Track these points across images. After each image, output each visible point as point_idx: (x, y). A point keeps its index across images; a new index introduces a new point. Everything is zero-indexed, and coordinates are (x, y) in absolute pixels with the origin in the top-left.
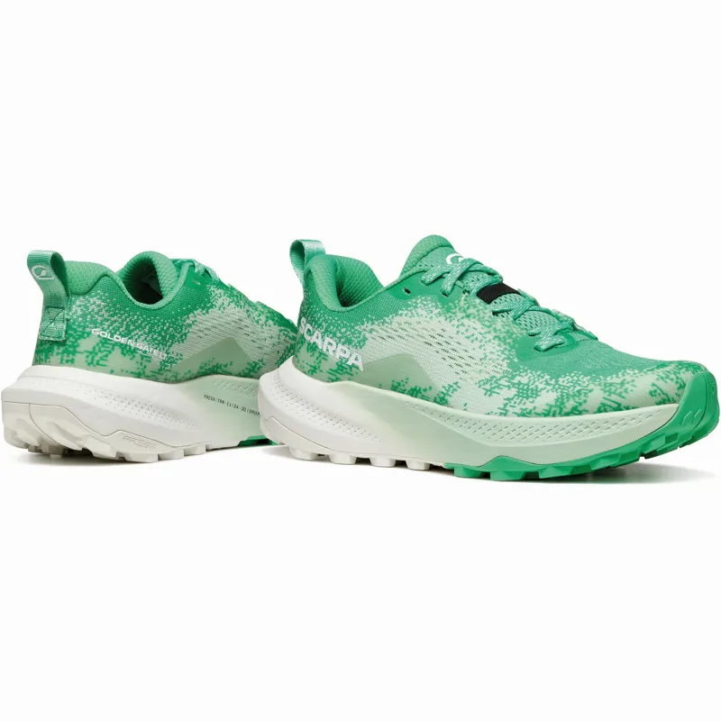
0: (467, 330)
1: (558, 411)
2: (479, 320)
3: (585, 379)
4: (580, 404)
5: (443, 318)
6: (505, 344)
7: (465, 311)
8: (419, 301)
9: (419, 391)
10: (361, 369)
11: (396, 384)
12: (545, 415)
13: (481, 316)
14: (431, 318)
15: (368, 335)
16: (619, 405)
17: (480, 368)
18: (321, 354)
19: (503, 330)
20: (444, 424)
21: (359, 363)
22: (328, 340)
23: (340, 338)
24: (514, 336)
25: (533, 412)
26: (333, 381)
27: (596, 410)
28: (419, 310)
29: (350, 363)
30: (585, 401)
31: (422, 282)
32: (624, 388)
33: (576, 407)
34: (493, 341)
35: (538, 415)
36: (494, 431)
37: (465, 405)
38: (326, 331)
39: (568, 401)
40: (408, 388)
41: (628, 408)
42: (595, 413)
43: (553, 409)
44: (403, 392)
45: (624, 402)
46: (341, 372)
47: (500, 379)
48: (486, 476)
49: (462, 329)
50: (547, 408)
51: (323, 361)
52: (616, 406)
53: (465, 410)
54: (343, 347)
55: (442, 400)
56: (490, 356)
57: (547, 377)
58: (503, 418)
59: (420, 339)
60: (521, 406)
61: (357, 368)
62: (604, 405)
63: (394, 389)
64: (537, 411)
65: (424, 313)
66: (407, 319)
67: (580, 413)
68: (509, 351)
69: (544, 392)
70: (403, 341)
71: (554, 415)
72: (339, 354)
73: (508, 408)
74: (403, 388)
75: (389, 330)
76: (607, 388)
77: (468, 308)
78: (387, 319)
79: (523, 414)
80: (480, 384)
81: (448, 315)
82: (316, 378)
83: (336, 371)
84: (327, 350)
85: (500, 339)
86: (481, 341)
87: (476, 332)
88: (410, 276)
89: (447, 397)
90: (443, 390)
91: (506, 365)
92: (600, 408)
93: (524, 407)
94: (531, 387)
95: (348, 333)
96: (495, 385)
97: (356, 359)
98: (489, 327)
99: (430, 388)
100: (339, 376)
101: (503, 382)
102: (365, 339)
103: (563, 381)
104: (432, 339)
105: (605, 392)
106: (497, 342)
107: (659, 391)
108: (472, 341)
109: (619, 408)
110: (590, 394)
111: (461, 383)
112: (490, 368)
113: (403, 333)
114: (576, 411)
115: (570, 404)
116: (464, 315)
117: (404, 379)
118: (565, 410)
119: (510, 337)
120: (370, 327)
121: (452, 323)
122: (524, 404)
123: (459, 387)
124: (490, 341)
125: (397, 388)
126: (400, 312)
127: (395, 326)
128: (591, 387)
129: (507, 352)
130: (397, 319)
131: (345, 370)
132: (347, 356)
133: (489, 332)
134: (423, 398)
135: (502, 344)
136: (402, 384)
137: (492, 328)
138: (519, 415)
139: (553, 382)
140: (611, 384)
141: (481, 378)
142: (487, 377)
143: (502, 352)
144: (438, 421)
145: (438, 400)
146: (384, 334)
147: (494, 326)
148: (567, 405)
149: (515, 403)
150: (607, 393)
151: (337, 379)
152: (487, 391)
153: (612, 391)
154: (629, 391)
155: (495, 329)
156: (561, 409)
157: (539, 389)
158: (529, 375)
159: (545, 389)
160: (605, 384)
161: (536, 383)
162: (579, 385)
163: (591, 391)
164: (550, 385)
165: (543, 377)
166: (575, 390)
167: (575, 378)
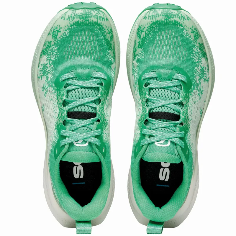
3: (195, 50)
47: (198, 90)
58: (210, 79)
68: (190, 92)
93: (207, 71)
96: (200, 91)
101: (199, 88)
138: (209, 72)
140: (195, 36)
141: (199, 99)
142: (198, 97)
143: (191, 95)
157: (201, 68)
158: (196, 77)
159: (201, 66)
160: (195, 39)
161: (199, 71)
162: (197, 51)
163: (199, 43)
164: (199, 65)
165: (196, 70)
166: (200, 51)
167: (195, 55)
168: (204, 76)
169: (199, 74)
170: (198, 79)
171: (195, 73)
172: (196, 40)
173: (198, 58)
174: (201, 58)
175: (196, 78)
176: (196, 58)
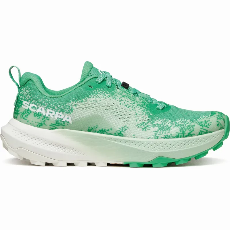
0: (125, 103)
1: (182, 135)
2: (129, 98)
3: (188, 121)
4: (192, 132)
5: (111, 98)
6: (144, 108)
7: (121, 94)
8: (98, 91)
9: (105, 131)
10: (71, 122)
11: (90, 129)
12: (177, 137)
13: (129, 96)
14: (106, 98)
15: (74, 107)
16: (207, 131)
17: (136, 119)
18: (45, 117)
19: (140, 102)
20: (124, 144)
21: (70, 120)
22: (49, 111)
23: (57, 109)
24: (146, 104)
25: (171, 136)
26: (53, 129)
27: (198, 134)
28: (99, 95)
29: (64, 120)
30: (193, 130)
31: (96, 82)
32: (207, 123)
33: (190, 133)
34: (137, 107)
35: (173, 137)
36: (154, 146)
37: (134, 135)
38: (48, 106)
39: (186, 131)
40: (97, 130)
41: (210, 132)
42: (198, 135)
43: (180, 135)
44: (95, 132)
45: (209, 130)
46: (58, 125)
47: (147, 123)
48: (151, 166)
49: (122, 102)
50: (177, 134)
51: (46, 120)
52: (205, 131)
53: (134, 137)
54: (59, 114)
55: (120, 134)
56: (138, 113)
57: (170, 121)
58: (157, 140)
59: (102, 108)
60: (164, 134)
61: (68, 122)
62: (201, 131)
63: (89, 130)
64: (173, 136)
65: (102, 96)
66: (94, 99)
67: (192, 136)
68: (147, 111)
69: (172, 127)
70: (94, 109)
71: (181, 137)
72: (57, 116)
73: (157, 135)
74: (94, 130)
75: (86, 105)
76: (200, 124)
77: (122, 93)
78: (84, 100)
79: (166, 137)
80: (138, 126)
81: (114, 96)
82: (42, 128)
83: (55, 125)
84: (49, 115)
85: (140, 106)
86: (132, 107)
87: (129, 103)
88: (90, 80)
89: (122, 133)
90: (120, 130)
91: (148, 117)
92: (200, 133)
93: (166, 134)
94: (164, 126)
95: (62, 107)
96: (146, 126)
97: (68, 118)
98: (134, 100)
99: (111, 129)
100: (56, 126)
101: (149, 124)
102: (72, 109)
103: (179, 122)
104: (108, 107)
105: (200, 126)
106: (139, 107)
107: (220, 124)
108: (128, 107)
109: (207, 133)
110: (194, 127)
111: (128, 126)
112: (140, 118)
113: (93, 105)
114: (190, 135)
115: (187, 132)
116: (121, 96)
117: (95, 126)
118: (185, 135)
119: (144, 105)
120: (74, 103)
121: (117, 100)
122: (165, 133)
123: (128, 128)
124: (136, 107)
125: (91, 130)
126: (90, 96)
127: (88, 102)
128: (193, 124)
129: (145, 111)
130: (89, 99)
131: (60, 124)
132: (61, 117)
133: (135, 103)
134: (107, 134)
135: (142, 108)
136: (94, 128)
137: (135, 101)
138: (164, 138)
139: (174, 123)
140: (201, 122)
141: (138, 123)
142: (141, 122)
143: (144, 111)
144: (120, 143)
145: (117, 134)
146: (83, 106)
147: (135, 100)
148: (186, 132)
149: (160, 133)
150: (202, 126)
151: (55, 128)
152: (143, 129)
153: (203, 125)
154: (209, 124)
155: (136, 101)
156: (184, 134)
157: (169, 126)
158: (161, 120)
159: (172, 126)
160: (199, 122)
161: (166, 124)
162: (187, 123)
163: (194, 126)
164: (173, 124)
165: (168, 121)
166: (187, 126)
167: (183, 121)
168: (161, 131)
169: (164, 124)
170: (159, 123)
171: (165, 119)
172: (197, 122)
173: (180, 123)
174: (179, 126)
175: (159, 120)
176: (180, 121)
